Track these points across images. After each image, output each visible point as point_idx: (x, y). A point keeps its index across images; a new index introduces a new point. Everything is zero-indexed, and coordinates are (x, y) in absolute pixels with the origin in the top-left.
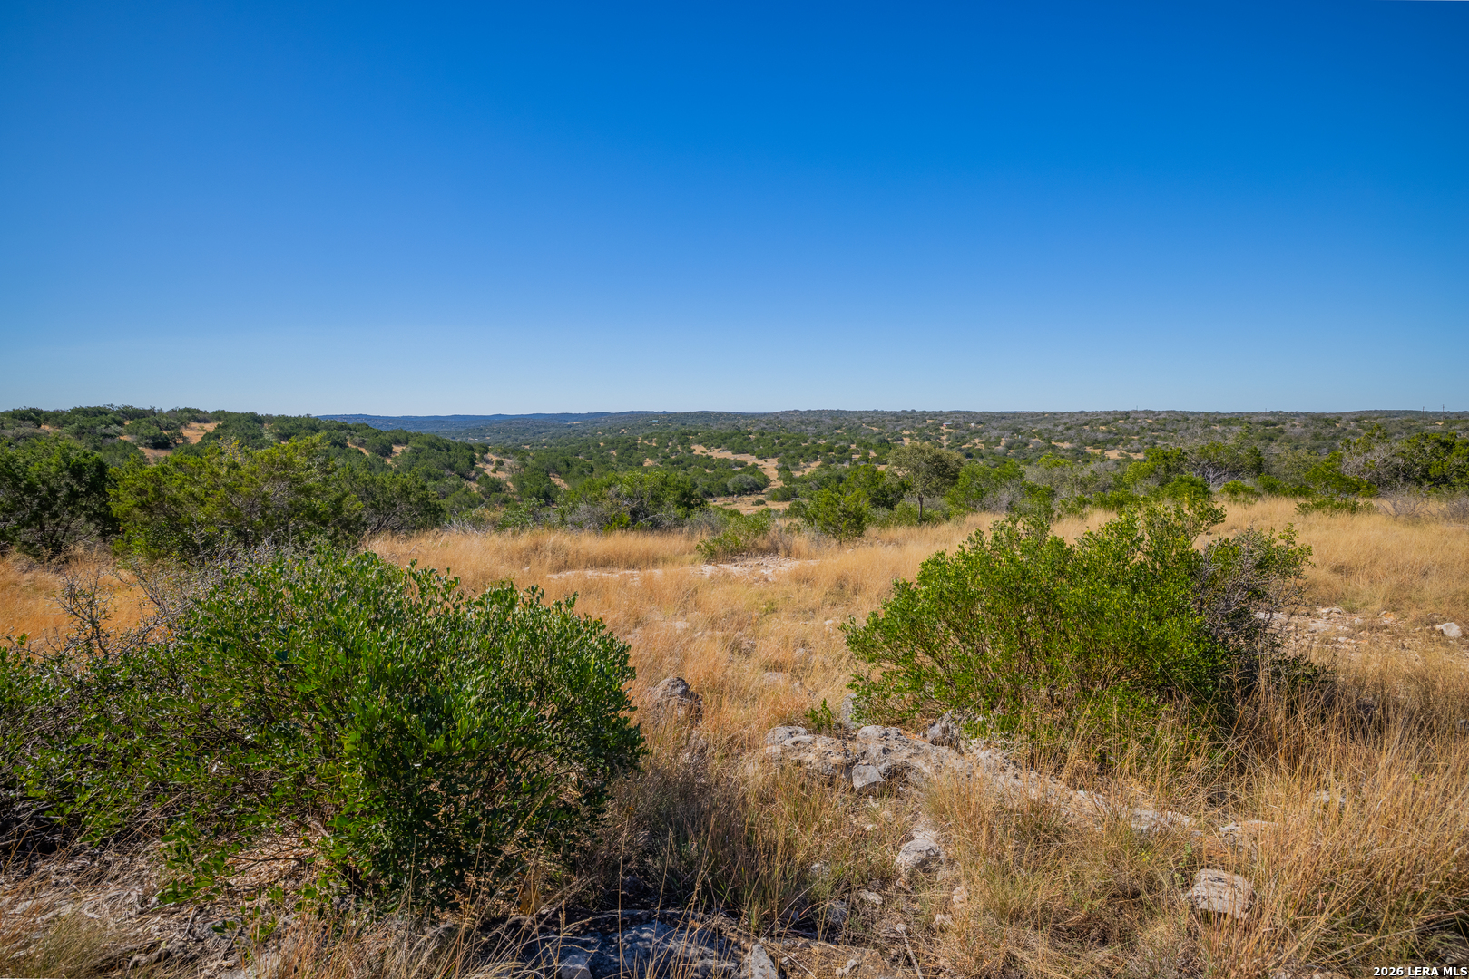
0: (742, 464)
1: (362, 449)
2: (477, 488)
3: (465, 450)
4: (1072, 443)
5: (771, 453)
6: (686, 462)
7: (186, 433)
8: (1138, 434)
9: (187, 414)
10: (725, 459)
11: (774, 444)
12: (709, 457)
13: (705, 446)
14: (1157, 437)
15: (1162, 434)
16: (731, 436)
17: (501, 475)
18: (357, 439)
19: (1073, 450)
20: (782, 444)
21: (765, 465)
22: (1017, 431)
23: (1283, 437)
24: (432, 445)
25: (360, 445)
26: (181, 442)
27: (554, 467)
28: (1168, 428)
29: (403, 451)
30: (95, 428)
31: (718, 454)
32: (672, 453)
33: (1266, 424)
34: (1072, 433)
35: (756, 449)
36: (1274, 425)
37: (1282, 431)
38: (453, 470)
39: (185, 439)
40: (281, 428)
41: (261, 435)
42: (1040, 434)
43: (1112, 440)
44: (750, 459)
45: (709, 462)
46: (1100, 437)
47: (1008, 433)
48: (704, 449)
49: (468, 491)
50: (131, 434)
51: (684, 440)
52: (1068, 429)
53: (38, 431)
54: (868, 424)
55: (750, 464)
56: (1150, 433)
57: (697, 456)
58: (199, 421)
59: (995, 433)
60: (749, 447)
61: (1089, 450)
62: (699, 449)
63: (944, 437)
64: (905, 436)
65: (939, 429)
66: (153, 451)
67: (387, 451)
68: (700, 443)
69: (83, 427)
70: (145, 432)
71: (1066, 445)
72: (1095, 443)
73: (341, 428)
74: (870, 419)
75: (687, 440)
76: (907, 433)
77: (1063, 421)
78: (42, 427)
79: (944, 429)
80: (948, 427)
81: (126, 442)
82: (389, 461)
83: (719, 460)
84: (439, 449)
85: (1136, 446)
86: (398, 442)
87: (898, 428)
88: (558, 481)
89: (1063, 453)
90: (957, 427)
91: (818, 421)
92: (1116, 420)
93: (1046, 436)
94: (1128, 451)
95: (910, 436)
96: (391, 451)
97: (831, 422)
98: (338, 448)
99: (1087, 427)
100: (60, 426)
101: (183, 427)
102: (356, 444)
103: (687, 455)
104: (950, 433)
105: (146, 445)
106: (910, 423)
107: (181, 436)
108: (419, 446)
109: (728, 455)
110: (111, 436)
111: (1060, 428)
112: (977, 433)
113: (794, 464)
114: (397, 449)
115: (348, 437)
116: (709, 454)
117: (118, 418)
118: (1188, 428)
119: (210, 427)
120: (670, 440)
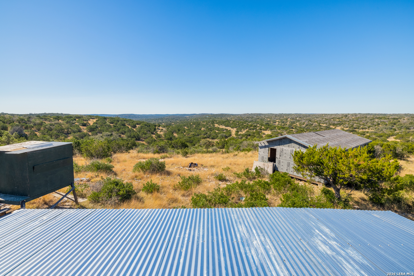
0: (227, 130)
1: (129, 126)
2: (155, 136)
3: (153, 126)
4: (326, 124)
5: (235, 127)
6: (212, 129)
7: (89, 122)
8: (348, 122)
9: (89, 117)
10: (223, 128)
11: (237, 124)
12: (218, 128)
13: (218, 124)
14: (354, 123)
15: (356, 122)
16: (225, 122)
17: (162, 133)
18: (128, 124)
19: (326, 126)
20: (239, 124)
21: (233, 130)
22: (310, 120)
23: (399, 123)
24: (146, 125)
25: (129, 125)
26: (88, 124)
27: (175, 131)
28: (359, 120)
29: (139, 127)
30: (70, 121)
31: (221, 127)
32: (209, 126)
33: (394, 119)
34: (327, 121)
35: (231, 126)
36: (397, 119)
37: (399, 121)
38: (150, 132)
39: (89, 124)
40: (111, 121)
41: (106, 123)
42: (317, 122)
43: (339, 124)
44: (229, 128)
45: (218, 129)
46: (336, 122)
47: (307, 121)
48: (218, 125)
49: (152, 137)
50: (78, 123)
51: (213, 122)
52: (326, 120)
53: (59, 122)
54: (267, 118)
55: (229, 130)
56: (352, 122)
57: (215, 127)
58: (92, 119)
59: (304, 121)
60: (230, 125)
61: (331, 126)
62: (216, 125)
63: (288, 122)
64: (277, 122)
65: (287, 120)
66: (82, 127)
67: (135, 127)
68: (217, 124)
69: (68, 121)
70: (81, 122)
71: (325, 125)
72: (334, 125)
73: (124, 121)
74: (267, 116)
75: (214, 123)
76: (278, 121)
77: (325, 118)
78: (60, 121)
79: (289, 119)
80: (290, 119)
81: (77, 125)
82: (135, 129)
83: (221, 128)
84: (147, 126)
85: (347, 125)
86: (138, 124)
87: (275, 119)
88: (175, 134)
89: (322, 127)
90: (293, 119)
91: (252, 117)
92: (342, 117)
93: (319, 122)
94: (344, 127)
95: (278, 122)
96: (136, 126)
97: (256, 117)
98: (123, 126)
99: (332, 120)
100: (63, 121)
101: (89, 121)
102: (128, 125)
103: (213, 127)
104: (290, 121)
105: (81, 125)
106: (279, 118)
107: (88, 123)
108: (142, 125)
109: (224, 127)
110: (74, 123)
111: (324, 120)
112: (299, 121)
113: (240, 130)
114: (137, 126)
115: (126, 123)
116: (219, 127)
117: (75, 118)
118: (366, 120)
119: (95, 120)
120: (209, 123)
